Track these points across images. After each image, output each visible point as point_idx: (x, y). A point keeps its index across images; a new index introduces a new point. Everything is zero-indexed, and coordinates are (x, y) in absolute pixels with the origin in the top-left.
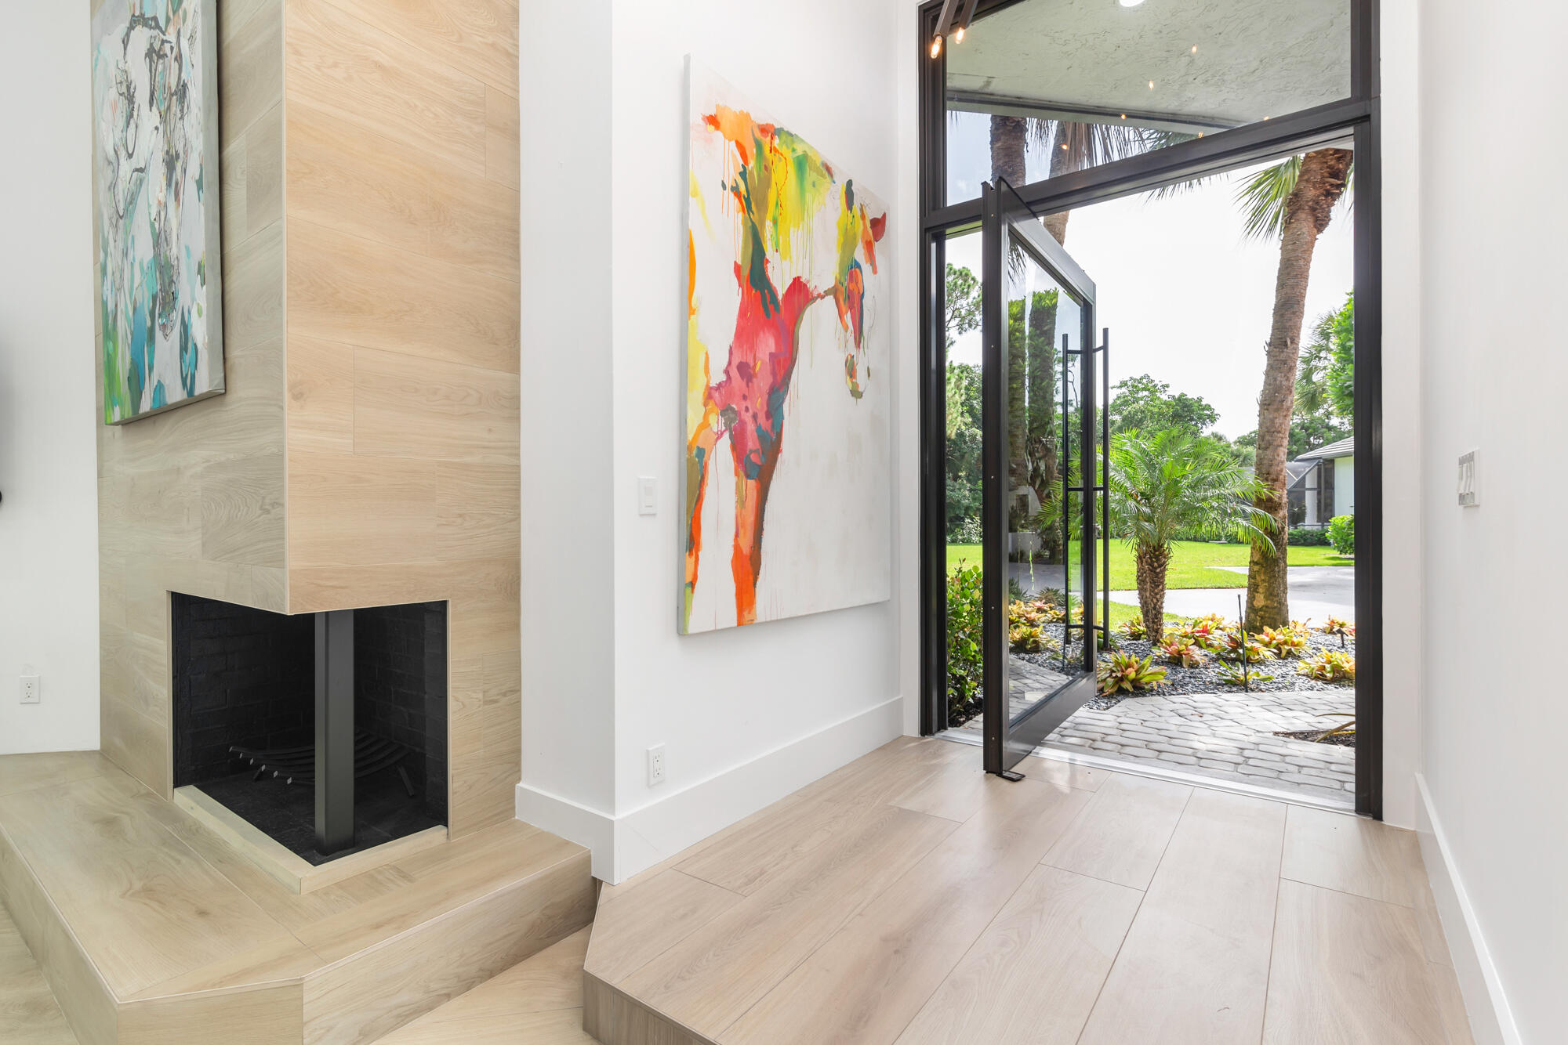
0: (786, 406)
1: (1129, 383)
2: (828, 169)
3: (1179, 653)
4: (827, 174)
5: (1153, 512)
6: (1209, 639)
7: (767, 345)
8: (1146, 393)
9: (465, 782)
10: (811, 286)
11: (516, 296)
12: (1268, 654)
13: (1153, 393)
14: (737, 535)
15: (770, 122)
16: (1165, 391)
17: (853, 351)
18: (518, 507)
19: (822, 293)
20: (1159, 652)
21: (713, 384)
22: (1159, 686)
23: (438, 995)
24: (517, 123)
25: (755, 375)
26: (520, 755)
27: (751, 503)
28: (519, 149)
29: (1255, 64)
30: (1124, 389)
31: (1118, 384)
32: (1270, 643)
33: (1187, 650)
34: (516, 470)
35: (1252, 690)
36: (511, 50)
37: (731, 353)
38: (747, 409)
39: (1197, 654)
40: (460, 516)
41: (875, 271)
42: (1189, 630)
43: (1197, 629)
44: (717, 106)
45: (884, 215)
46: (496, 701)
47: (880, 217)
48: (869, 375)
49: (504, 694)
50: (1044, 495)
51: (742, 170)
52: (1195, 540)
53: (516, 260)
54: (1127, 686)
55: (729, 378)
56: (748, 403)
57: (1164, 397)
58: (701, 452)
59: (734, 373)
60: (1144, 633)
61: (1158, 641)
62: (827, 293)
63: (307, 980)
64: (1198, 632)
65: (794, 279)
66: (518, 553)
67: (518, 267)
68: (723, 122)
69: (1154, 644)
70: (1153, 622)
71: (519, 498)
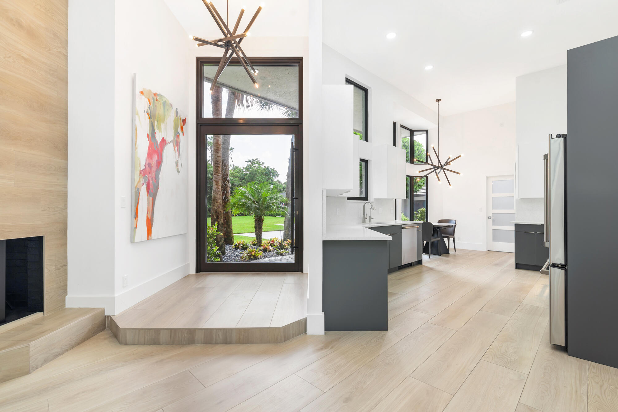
0: (160, 175)
1: (252, 161)
2: (171, 105)
3: (266, 248)
4: (171, 106)
5: (259, 207)
6: (274, 244)
7: (155, 158)
8: (257, 165)
9: (50, 296)
10: (166, 140)
11: (66, 135)
12: (288, 246)
13: (259, 165)
14: (147, 214)
15: (156, 92)
16: (263, 165)
17: (177, 158)
18: (66, 204)
19: (169, 142)
20: (261, 248)
21: (142, 169)
22: (261, 257)
23: (65, 350)
24: (67, 78)
25: (152, 167)
26: (67, 287)
27: (151, 204)
28: (68, 87)
29: (283, 93)
30: (250, 163)
31: (248, 161)
32: (289, 243)
33: (268, 247)
34: (66, 193)
35: (284, 255)
36: (65, 54)
37: (146, 160)
38: (150, 177)
39: (271, 248)
40: (49, 207)
41: (183, 135)
42: (269, 242)
43: (271, 241)
44: (143, 88)
45: (186, 118)
46: (59, 269)
47: (185, 119)
48: (182, 166)
49: (62, 267)
50: (226, 201)
51: (149, 106)
52: (272, 216)
53: (67, 123)
54: (252, 257)
55: (146, 168)
56: (150, 175)
57: (263, 167)
58: (138, 189)
59: (147, 166)
60: (257, 244)
61: (261, 245)
62: (171, 142)
63: (31, 344)
64: (271, 242)
65: (163, 138)
66: (67, 220)
67: (67, 126)
68: (144, 93)
69: (259, 246)
70: (259, 240)
71: (67, 202)
